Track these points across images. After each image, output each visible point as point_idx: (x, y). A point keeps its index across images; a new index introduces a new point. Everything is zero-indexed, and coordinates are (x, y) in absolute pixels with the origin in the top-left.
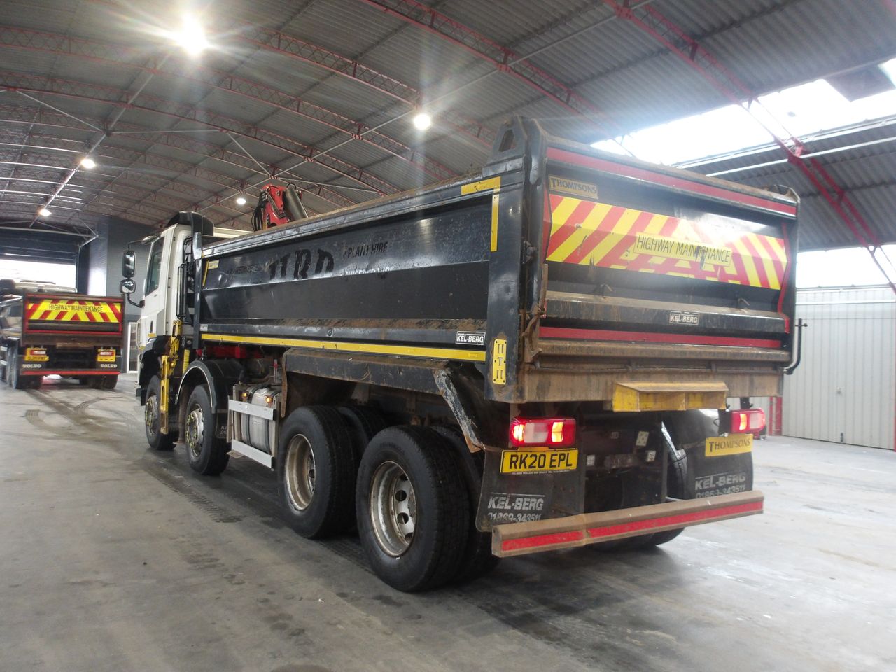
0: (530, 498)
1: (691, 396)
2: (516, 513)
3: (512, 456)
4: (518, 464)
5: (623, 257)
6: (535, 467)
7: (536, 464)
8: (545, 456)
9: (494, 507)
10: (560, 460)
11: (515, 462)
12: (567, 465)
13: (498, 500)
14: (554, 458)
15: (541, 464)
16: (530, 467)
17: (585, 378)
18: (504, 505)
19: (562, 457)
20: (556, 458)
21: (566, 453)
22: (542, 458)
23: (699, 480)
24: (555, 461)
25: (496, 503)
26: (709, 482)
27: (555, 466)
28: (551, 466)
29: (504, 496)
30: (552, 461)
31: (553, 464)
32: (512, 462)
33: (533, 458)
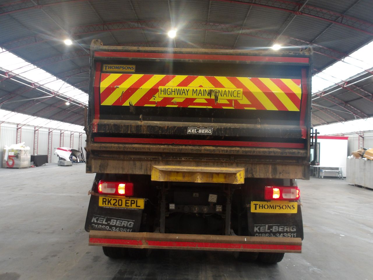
0: (123, 220)
1: (214, 175)
2: (111, 227)
3: (103, 199)
4: (107, 203)
5: (152, 100)
6: (116, 205)
7: (117, 204)
8: (122, 201)
9: (96, 221)
10: (131, 203)
11: (105, 202)
12: (137, 206)
13: (98, 218)
14: (127, 202)
15: (120, 204)
16: (114, 205)
17: (132, 162)
18: (103, 222)
19: (133, 202)
20: (129, 202)
21: (135, 200)
22: (120, 202)
23: (257, 226)
24: (128, 203)
25: (97, 220)
26: (265, 228)
27: (129, 206)
28: (126, 206)
29: (102, 217)
30: (126, 203)
31: (127, 205)
32: (103, 201)
33: (115, 201)
